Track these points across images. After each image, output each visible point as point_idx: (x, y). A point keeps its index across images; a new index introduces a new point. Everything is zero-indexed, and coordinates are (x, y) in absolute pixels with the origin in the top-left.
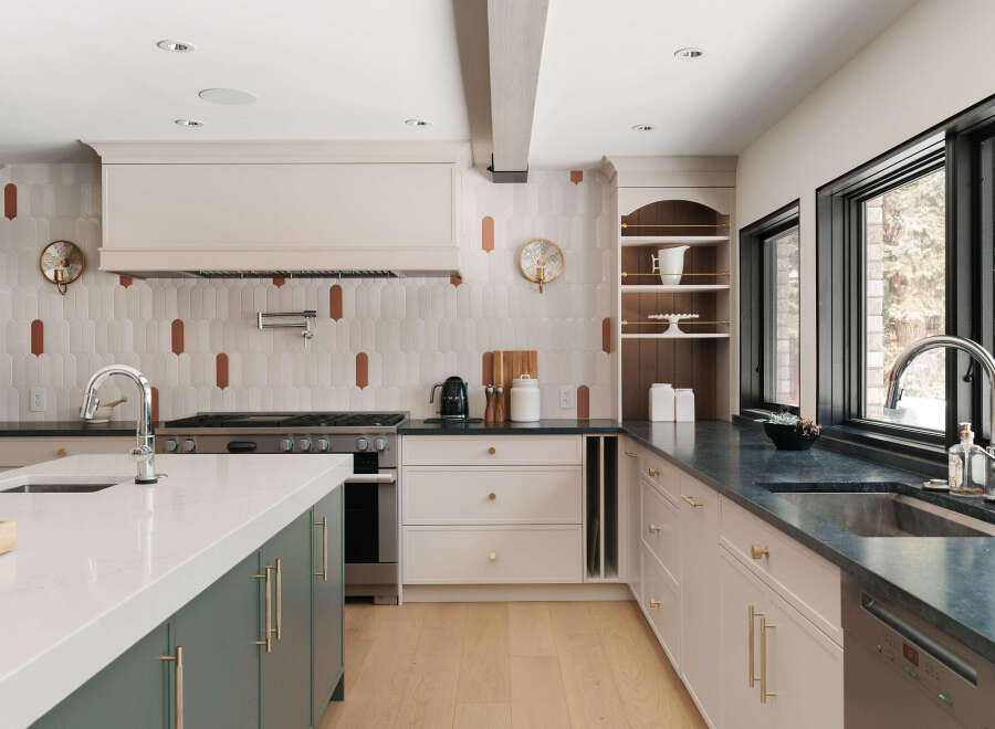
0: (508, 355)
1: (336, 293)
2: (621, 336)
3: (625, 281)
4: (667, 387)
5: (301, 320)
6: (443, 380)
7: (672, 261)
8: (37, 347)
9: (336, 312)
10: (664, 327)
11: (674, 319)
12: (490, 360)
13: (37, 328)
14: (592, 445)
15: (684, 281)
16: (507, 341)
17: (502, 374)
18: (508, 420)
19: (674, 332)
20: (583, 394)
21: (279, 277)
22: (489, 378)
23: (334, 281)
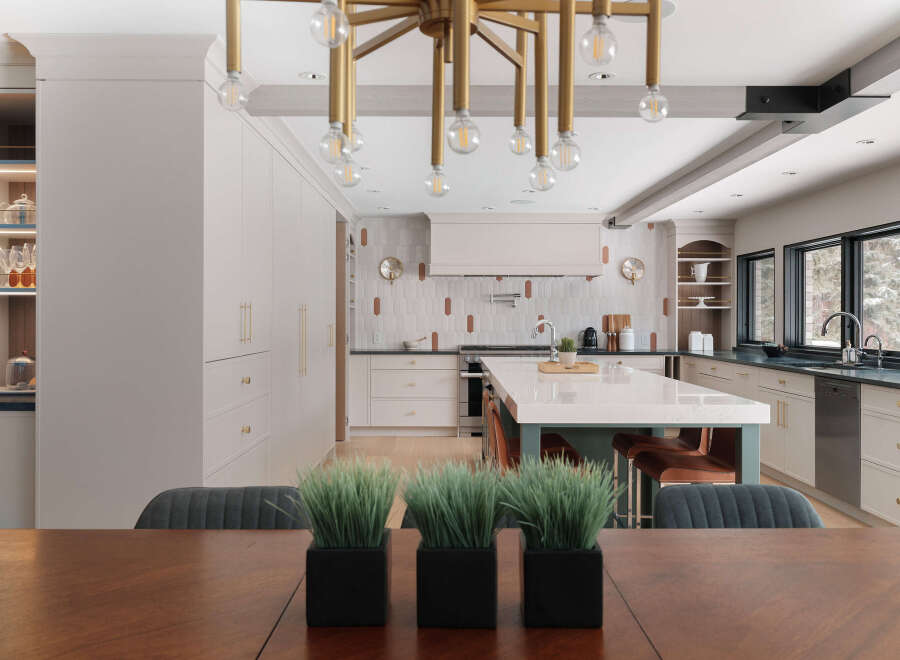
0: (616, 317)
1: (528, 285)
2: (677, 307)
3: (680, 280)
4: (700, 333)
5: (511, 298)
6: (584, 329)
7: (702, 271)
8: (377, 311)
9: (528, 294)
10: (697, 303)
11: (702, 299)
12: (606, 319)
13: (377, 302)
14: (667, 360)
15: (707, 280)
16: (616, 310)
17: (613, 326)
18: (618, 349)
19: (702, 306)
20: (654, 337)
21: (499, 278)
22: (606, 328)
23: (527, 279)
